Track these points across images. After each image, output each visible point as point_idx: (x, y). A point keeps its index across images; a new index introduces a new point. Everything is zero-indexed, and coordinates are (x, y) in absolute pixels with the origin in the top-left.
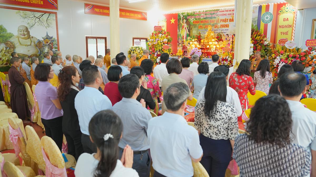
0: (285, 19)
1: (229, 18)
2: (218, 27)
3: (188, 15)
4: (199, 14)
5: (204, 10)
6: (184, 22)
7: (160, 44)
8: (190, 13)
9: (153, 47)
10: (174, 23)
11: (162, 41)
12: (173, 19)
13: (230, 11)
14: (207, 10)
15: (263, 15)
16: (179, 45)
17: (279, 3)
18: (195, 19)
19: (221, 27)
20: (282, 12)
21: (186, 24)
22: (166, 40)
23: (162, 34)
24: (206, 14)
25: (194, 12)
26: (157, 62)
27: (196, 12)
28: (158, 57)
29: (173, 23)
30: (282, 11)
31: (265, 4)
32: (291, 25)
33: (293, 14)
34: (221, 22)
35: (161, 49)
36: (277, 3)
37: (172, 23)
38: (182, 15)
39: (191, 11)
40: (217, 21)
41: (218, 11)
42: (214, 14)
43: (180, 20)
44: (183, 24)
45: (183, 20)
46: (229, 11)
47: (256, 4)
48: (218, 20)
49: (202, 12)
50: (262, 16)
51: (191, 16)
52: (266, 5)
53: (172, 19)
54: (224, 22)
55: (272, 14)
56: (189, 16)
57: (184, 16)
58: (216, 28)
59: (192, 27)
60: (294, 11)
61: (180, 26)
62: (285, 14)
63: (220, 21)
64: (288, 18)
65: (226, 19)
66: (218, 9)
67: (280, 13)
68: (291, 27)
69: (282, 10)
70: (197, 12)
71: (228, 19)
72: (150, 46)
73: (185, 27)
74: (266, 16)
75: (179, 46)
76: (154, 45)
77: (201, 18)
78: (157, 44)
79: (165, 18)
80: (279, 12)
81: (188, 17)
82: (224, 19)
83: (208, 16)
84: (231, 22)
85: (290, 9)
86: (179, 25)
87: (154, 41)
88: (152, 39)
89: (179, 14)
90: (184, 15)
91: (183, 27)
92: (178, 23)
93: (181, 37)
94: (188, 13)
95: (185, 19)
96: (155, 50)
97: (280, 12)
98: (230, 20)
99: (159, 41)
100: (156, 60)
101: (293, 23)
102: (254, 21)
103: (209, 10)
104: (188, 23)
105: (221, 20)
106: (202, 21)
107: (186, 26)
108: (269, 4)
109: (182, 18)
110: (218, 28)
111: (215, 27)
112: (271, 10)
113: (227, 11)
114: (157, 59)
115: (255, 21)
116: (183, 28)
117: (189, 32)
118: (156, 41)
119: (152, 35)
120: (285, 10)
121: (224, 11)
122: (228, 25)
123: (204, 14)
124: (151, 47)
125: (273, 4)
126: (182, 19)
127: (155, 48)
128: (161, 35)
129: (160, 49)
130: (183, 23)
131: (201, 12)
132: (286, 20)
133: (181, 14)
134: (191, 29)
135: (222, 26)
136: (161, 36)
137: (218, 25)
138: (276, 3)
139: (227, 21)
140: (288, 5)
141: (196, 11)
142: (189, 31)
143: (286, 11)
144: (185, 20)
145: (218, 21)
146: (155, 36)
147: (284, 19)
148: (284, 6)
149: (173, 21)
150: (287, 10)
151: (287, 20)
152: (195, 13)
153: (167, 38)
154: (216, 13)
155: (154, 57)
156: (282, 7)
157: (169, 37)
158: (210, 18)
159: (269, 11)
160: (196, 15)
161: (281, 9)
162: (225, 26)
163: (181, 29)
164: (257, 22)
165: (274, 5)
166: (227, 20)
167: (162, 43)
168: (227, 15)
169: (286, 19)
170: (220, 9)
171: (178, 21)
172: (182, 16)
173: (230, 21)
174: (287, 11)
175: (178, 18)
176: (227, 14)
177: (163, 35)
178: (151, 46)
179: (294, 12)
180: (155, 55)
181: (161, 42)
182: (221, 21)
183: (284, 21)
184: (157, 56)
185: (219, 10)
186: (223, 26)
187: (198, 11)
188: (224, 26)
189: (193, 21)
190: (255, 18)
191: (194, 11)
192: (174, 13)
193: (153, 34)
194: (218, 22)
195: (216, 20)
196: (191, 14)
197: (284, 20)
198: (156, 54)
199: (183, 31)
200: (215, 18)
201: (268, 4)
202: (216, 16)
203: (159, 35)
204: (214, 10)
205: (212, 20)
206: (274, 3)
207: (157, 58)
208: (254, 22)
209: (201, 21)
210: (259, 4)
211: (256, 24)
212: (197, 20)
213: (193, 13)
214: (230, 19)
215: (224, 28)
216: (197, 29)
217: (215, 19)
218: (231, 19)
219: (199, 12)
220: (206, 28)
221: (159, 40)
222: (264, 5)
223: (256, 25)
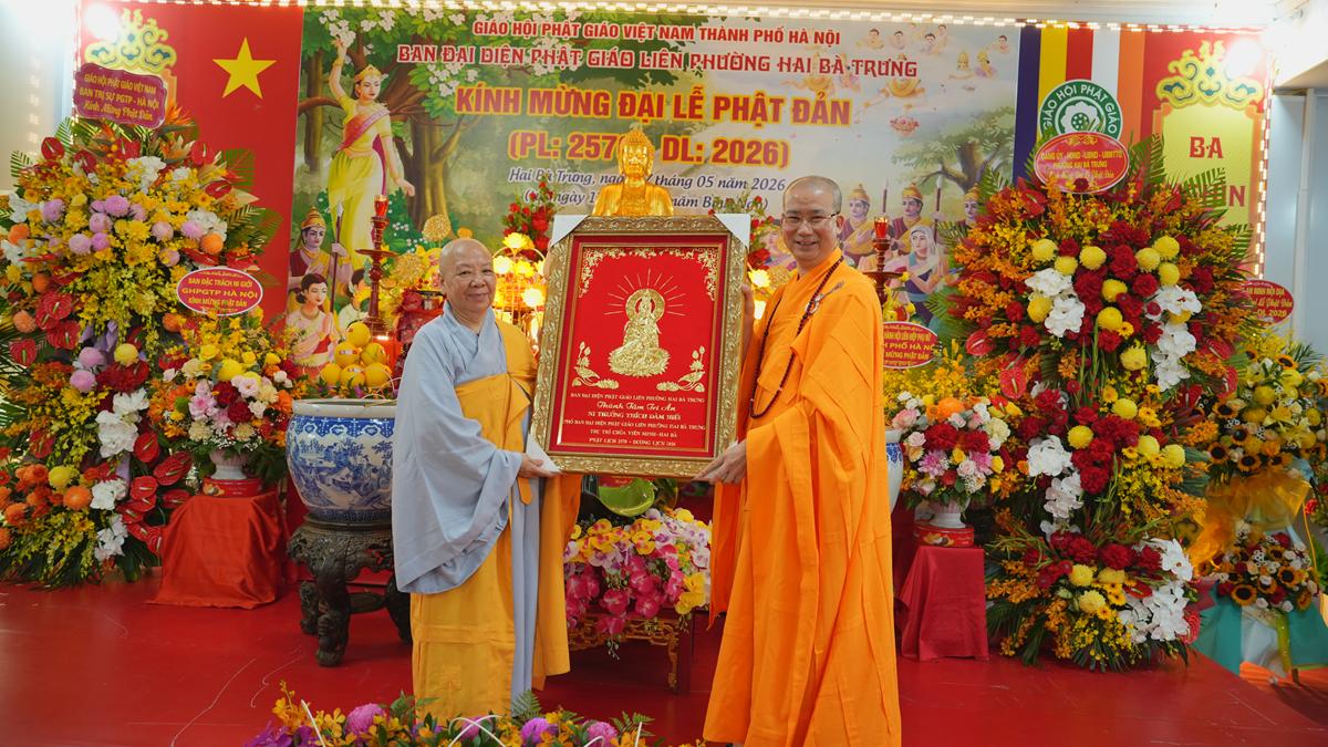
0: (1202, 140)
1: (790, 96)
2: (692, 152)
3: (411, 31)
4: (521, 31)
5: (562, 5)
6: (366, 91)
7: (146, 254)
8: (429, 17)
9: (54, 285)
10: (255, 88)
11: (164, 231)
12: (245, 47)
13: (793, 37)
14: (591, 8)
15: (1053, 96)
16: (311, 296)
17: (1155, 29)
18: (473, 74)
19: (716, 158)
20: (1177, 91)
21: (381, 109)
22: (207, 225)
23: (172, 165)
24: (580, 43)
25: (469, 16)
26: (105, 453)
27: (490, 15)
28: (121, 402)
29: (243, 90)
30: (1177, 84)
31: (1060, 22)
32: (1243, 188)
33: (1249, 114)
34: (717, 116)
35: (157, 316)
36: (1140, 26)
37: (230, 88)
38: (344, 23)
39: (436, 6)
40: (685, 109)
41: (697, 33)
42: (654, 45)
43: (328, 68)
44: (352, 108)
45: (355, 68)
46: (786, 37)
47: (1000, 13)
48: (693, 99)
49: (550, 21)
50: (1046, 107)
51: (440, 43)
52: (1071, 32)
53: (233, 55)
54: (750, 125)
55: (1110, 99)
56: (416, 39)
57: (362, 39)
58: (679, 166)
59: (440, 136)
60: (1257, 98)
61: (319, 119)
62: (1198, 105)
63: (707, 106)
64: (1216, 140)
65: (760, 101)
66: (692, 11)
67: (1166, 100)
68: (1242, 204)
69: (1177, 79)
70: (498, 19)
71: (777, 102)
72: (12, 273)
73: (370, 135)
74: (1071, 111)
75: (301, 299)
76: (65, 262)
77: (538, 69)
78: (109, 257)
79: (166, 36)
80: (1160, 93)
81: (406, 53)
82: (746, 100)
83: (601, 57)
84: (808, 126)
85: (1229, 80)
86: (308, 110)
87: (74, 218)
88: (45, 198)
89: (314, 14)
90: (367, 26)
91: (354, 131)
92: (301, 90)
93: (328, 218)
94: (404, 15)
95: (375, 60)
96: (74, 317)
97: (1166, 94)
98: (796, 110)
99: (138, 229)
100: (89, 428)
101: (1256, 177)
102: (990, 131)
103: (611, 8)
104: (402, 94)
105: (718, 100)
106: (549, 95)
107: (381, 122)
108: (1092, 26)
109: (342, 53)
110: (689, 164)
111: (666, 157)
112: (1106, 70)
113: (774, 36)
114: (103, 417)
115: (1001, 139)
116: (349, 142)
117: (408, 177)
118: (98, 220)
119: (36, 156)
120: (1196, 81)
121: (744, 35)
122: (780, 150)
123: (566, 37)
124: (27, 288)
125: (1115, 28)
126: (343, 58)
127: (89, 292)
128: (150, 166)
129: (146, 313)
130: (355, 96)
131: (539, 22)
132: (1207, 152)
133: (333, 15)
134: (436, 158)
135: (726, 155)
136: (154, 177)
137: (694, 140)
138: (1140, 30)
139: (776, 118)
140: (1211, 53)
141: (492, 6)
142: (414, 171)
143: (1204, 87)
144: (373, 78)
145: (693, 107)
146: (86, 170)
147: (1197, 143)
148: (1190, 52)
149: (244, 71)
150: (1209, 83)
151: (1212, 151)
152: (481, 18)
153: (220, 210)
154: (673, 42)
155: (68, 397)
156: (1178, 57)
157: (243, 198)
158: (618, 79)
159: (1090, 79)
160: (487, 41)
161: (1171, 67)
162: (759, 156)
163: (326, 144)
164: (1011, 145)
165: (1125, 34)
166: (770, 108)
167: (170, 256)
168: (774, 68)
169: (1208, 142)
170: (711, 12)
171: (301, 78)
172: (348, 38)
173: (796, 119)
174: (1209, 93)
175: (307, 47)
176: (774, 63)
177: (182, 174)
178: (31, 269)
179: (1253, 103)
180: (83, 376)
181: (152, 240)
182: (723, 114)
183: (1192, 155)
184: (98, 390)
185: (705, 19)
186: (732, 151)
187: (510, 7)
188: (747, 152)
189: (455, 84)
190: (1000, 113)
191: (472, 6)
192: (266, 1)
193: (52, 147)
194: (692, 115)
195: (678, 99)
196: (438, 23)
197: (1193, 149)
198: (90, 355)
199: (356, 165)
200: (665, 78)
201: (1083, 24)
202: (676, 70)
203: (131, 162)
204: (660, 19)
205: (639, 94)
206: (1124, 26)
207: (107, 405)
208: (994, 145)
209: (535, 94)
210: (1019, 21)
211: (1006, 155)
212: (494, 80)
213: (459, 20)
214: (797, 102)
215: (743, 171)
216: (493, 156)
217: (668, 92)
218: (806, 103)
219: (519, 14)
220: (578, 160)
221: (140, 212)
222: (1056, 29)
223: (1005, 163)
